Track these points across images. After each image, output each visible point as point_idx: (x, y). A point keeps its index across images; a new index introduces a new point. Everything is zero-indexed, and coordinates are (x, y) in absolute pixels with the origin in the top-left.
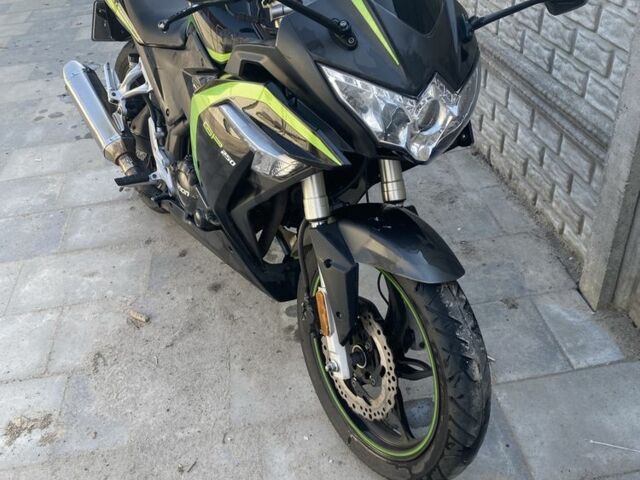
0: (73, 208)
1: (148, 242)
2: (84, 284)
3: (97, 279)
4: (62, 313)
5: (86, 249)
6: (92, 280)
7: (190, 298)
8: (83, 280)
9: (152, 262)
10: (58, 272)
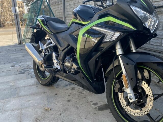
0: (19, 88)
1: (44, 93)
2: (27, 103)
3: (30, 102)
4: (21, 110)
5: (25, 96)
6: (29, 102)
7: (62, 104)
8: (26, 102)
9: (47, 97)
10: (18, 101)
